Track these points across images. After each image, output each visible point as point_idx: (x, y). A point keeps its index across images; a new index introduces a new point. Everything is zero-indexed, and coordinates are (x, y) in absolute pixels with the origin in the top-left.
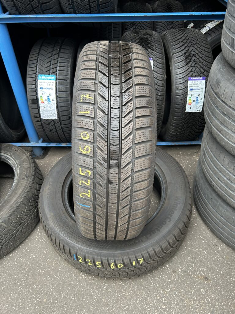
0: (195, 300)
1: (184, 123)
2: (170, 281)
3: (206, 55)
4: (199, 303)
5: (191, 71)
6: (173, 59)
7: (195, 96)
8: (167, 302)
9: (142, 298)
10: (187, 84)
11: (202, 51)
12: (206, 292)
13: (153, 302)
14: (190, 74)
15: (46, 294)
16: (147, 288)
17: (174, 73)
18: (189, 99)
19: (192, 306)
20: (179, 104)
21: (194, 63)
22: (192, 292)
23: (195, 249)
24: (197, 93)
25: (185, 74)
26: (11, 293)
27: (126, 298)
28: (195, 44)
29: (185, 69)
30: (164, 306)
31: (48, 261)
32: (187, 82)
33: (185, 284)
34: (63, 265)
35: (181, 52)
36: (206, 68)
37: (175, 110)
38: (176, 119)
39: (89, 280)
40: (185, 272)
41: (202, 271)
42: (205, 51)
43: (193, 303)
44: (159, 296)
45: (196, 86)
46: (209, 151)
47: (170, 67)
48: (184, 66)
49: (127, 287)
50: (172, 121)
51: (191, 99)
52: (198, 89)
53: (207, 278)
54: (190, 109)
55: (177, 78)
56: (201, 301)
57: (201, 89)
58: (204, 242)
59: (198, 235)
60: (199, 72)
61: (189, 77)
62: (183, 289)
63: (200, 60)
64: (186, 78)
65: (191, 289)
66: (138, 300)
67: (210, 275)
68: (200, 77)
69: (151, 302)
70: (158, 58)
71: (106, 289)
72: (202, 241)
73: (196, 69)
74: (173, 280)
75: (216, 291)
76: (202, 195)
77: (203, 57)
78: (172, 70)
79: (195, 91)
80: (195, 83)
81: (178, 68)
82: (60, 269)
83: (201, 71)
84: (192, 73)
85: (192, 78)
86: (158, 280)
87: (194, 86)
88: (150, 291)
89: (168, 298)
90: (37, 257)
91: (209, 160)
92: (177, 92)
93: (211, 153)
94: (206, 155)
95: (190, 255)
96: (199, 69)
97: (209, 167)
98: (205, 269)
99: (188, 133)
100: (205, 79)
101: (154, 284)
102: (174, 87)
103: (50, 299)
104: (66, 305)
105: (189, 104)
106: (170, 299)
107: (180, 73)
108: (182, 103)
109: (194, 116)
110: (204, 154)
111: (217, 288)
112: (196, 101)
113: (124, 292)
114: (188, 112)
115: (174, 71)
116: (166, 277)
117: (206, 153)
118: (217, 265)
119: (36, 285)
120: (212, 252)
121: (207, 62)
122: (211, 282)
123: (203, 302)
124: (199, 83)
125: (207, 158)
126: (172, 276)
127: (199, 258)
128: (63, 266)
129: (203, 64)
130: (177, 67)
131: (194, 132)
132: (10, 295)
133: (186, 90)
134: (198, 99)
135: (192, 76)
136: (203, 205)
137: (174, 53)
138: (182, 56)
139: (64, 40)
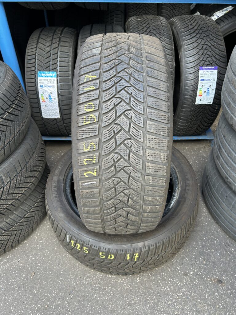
0: (210, 305)
1: (193, 116)
2: (181, 284)
3: (218, 43)
4: (214, 308)
5: (203, 60)
6: (183, 47)
7: (206, 87)
8: (180, 307)
9: (153, 303)
10: (198, 74)
11: (214, 39)
12: (221, 296)
13: (165, 307)
14: (201, 64)
15: (48, 300)
16: (158, 293)
17: (184, 62)
18: (200, 91)
19: (206, 311)
20: (189, 95)
21: (206, 51)
22: (205, 296)
23: (207, 250)
24: (209, 83)
25: (196, 63)
26: (9, 299)
27: (135, 303)
28: (206, 31)
29: (196, 57)
30: (177, 312)
31: (49, 263)
32: (198, 71)
33: (198, 288)
34: (65, 267)
35: (192, 39)
36: (219, 57)
37: (185, 102)
38: (185, 111)
39: (94, 284)
40: (197, 274)
41: (216, 274)
42: (217, 38)
43: (207, 308)
44: (171, 301)
45: (207, 76)
46: (226, 145)
47: (180, 56)
48: (195, 54)
49: (135, 292)
50: (181, 113)
51: (201, 90)
52: (209, 80)
53: (220, 281)
54: (200, 101)
55: (187, 67)
56: (216, 306)
57: (213, 80)
58: (216, 242)
59: (209, 235)
60: (211, 62)
61: (200, 66)
62: (196, 294)
63: (212, 48)
64: (197, 67)
65: (205, 293)
66: (148, 305)
67: (223, 278)
68: (212, 66)
69: (162, 307)
71: (113, 293)
72: (213, 242)
73: (208, 58)
74: (185, 283)
75: (231, 295)
76: (215, 192)
77: (215, 45)
78: (182, 59)
79: (206, 81)
80: (206, 73)
81: (189, 56)
82: (62, 272)
83: (213, 60)
84: (204, 62)
85: (203, 68)
86: (169, 283)
87: (206, 76)
88: (161, 295)
89: (180, 303)
90: (37, 259)
91: (225, 155)
92: (187, 83)
93: (229, 148)
94: (222, 150)
95: (202, 257)
96: (211, 58)
97: (225, 162)
98: (218, 271)
99: (197, 127)
100: (217, 68)
101: (164, 288)
102: (183, 77)
103: (51, 305)
104: (70, 311)
105: (200, 96)
106: (183, 304)
107: (190, 61)
108: (192, 94)
109: (204, 108)
110: (220, 149)
111: (232, 291)
112: (207, 92)
113: (133, 297)
114: (198, 104)
115: (184, 60)
116: (177, 280)
117: (222, 148)
118: (230, 267)
119: (37, 290)
120: (225, 253)
121: (219, 50)
122: (225, 286)
123: (218, 306)
124: (211, 73)
125: (224, 153)
126: (183, 280)
127: (212, 259)
128: (66, 269)
129: (215, 53)
130: (187, 55)
131: (203, 125)
132: (8, 301)
133: (197, 80)
134: (209, 90)
135: (203, 66)
136: (216, 203)
137: (184, 40)
138: (193, 44)
139: (62, 31)
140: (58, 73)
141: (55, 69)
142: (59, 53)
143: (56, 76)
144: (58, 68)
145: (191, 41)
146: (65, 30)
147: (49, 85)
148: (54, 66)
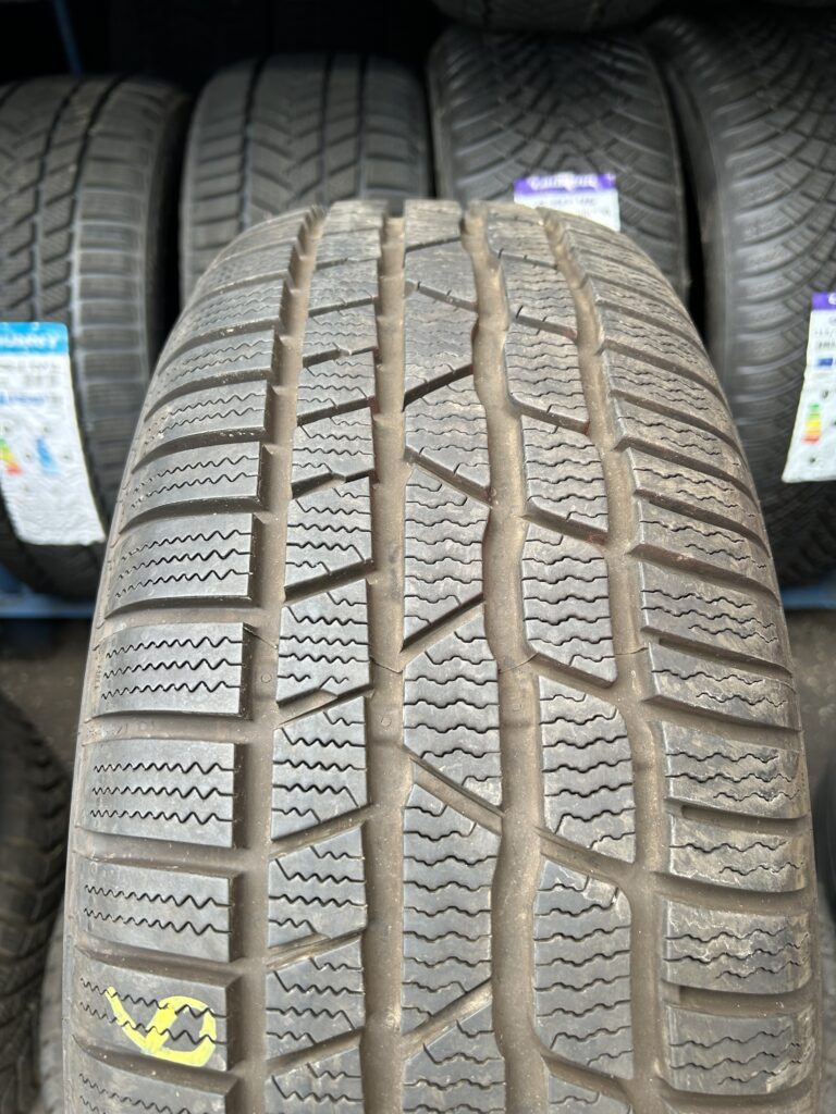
5: (831, 259)
10: (802, 333)
14: (823, 278)
17: (727, 267)
18: (811, 416)
25: (794, 275)
29: (793, 244)
32: (801, 318)
35: (774, 143)
48: (790, 228)
51: (818, 415)
54: (807, 466)
55: (745, 294)
61: (818, 290)
64: (800, 296)
70: (645, 174)
81: (756, 237)
85: (832, 298)
105: (808, 439)
107: (765, 265)
114: (797, 481)
115: (727, 258)
133: (796, 364)
135: (830, 289)
137: (730, 146)
138: (780, 170)
139: (103, 99)
140: (78, 330)
141: (57, 312)
142: (78, 227)
143: (67, 348)
144: (76, 306)
145: (768, 154)
146: (116, 96)
147: (34, 391)
148: (55, 295)
